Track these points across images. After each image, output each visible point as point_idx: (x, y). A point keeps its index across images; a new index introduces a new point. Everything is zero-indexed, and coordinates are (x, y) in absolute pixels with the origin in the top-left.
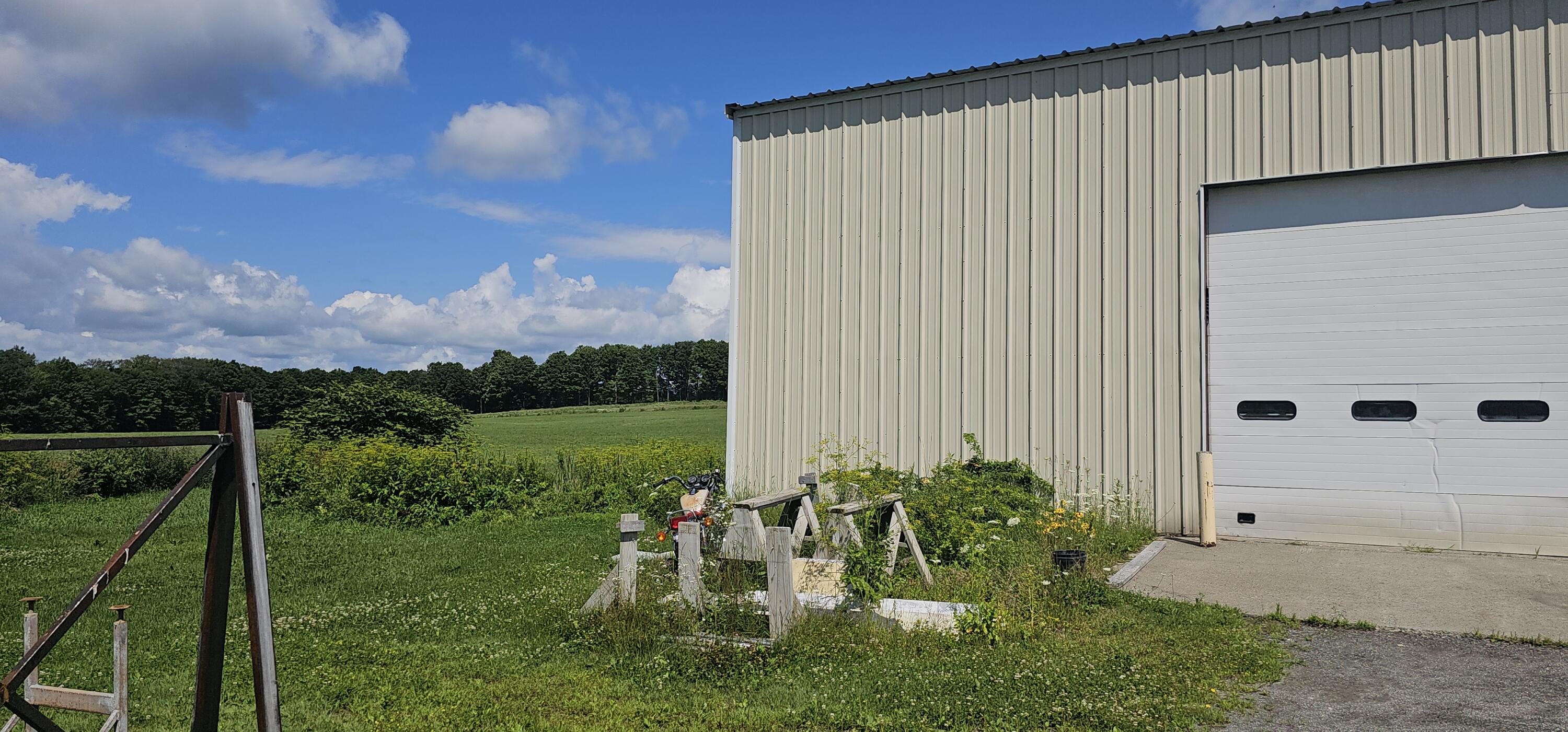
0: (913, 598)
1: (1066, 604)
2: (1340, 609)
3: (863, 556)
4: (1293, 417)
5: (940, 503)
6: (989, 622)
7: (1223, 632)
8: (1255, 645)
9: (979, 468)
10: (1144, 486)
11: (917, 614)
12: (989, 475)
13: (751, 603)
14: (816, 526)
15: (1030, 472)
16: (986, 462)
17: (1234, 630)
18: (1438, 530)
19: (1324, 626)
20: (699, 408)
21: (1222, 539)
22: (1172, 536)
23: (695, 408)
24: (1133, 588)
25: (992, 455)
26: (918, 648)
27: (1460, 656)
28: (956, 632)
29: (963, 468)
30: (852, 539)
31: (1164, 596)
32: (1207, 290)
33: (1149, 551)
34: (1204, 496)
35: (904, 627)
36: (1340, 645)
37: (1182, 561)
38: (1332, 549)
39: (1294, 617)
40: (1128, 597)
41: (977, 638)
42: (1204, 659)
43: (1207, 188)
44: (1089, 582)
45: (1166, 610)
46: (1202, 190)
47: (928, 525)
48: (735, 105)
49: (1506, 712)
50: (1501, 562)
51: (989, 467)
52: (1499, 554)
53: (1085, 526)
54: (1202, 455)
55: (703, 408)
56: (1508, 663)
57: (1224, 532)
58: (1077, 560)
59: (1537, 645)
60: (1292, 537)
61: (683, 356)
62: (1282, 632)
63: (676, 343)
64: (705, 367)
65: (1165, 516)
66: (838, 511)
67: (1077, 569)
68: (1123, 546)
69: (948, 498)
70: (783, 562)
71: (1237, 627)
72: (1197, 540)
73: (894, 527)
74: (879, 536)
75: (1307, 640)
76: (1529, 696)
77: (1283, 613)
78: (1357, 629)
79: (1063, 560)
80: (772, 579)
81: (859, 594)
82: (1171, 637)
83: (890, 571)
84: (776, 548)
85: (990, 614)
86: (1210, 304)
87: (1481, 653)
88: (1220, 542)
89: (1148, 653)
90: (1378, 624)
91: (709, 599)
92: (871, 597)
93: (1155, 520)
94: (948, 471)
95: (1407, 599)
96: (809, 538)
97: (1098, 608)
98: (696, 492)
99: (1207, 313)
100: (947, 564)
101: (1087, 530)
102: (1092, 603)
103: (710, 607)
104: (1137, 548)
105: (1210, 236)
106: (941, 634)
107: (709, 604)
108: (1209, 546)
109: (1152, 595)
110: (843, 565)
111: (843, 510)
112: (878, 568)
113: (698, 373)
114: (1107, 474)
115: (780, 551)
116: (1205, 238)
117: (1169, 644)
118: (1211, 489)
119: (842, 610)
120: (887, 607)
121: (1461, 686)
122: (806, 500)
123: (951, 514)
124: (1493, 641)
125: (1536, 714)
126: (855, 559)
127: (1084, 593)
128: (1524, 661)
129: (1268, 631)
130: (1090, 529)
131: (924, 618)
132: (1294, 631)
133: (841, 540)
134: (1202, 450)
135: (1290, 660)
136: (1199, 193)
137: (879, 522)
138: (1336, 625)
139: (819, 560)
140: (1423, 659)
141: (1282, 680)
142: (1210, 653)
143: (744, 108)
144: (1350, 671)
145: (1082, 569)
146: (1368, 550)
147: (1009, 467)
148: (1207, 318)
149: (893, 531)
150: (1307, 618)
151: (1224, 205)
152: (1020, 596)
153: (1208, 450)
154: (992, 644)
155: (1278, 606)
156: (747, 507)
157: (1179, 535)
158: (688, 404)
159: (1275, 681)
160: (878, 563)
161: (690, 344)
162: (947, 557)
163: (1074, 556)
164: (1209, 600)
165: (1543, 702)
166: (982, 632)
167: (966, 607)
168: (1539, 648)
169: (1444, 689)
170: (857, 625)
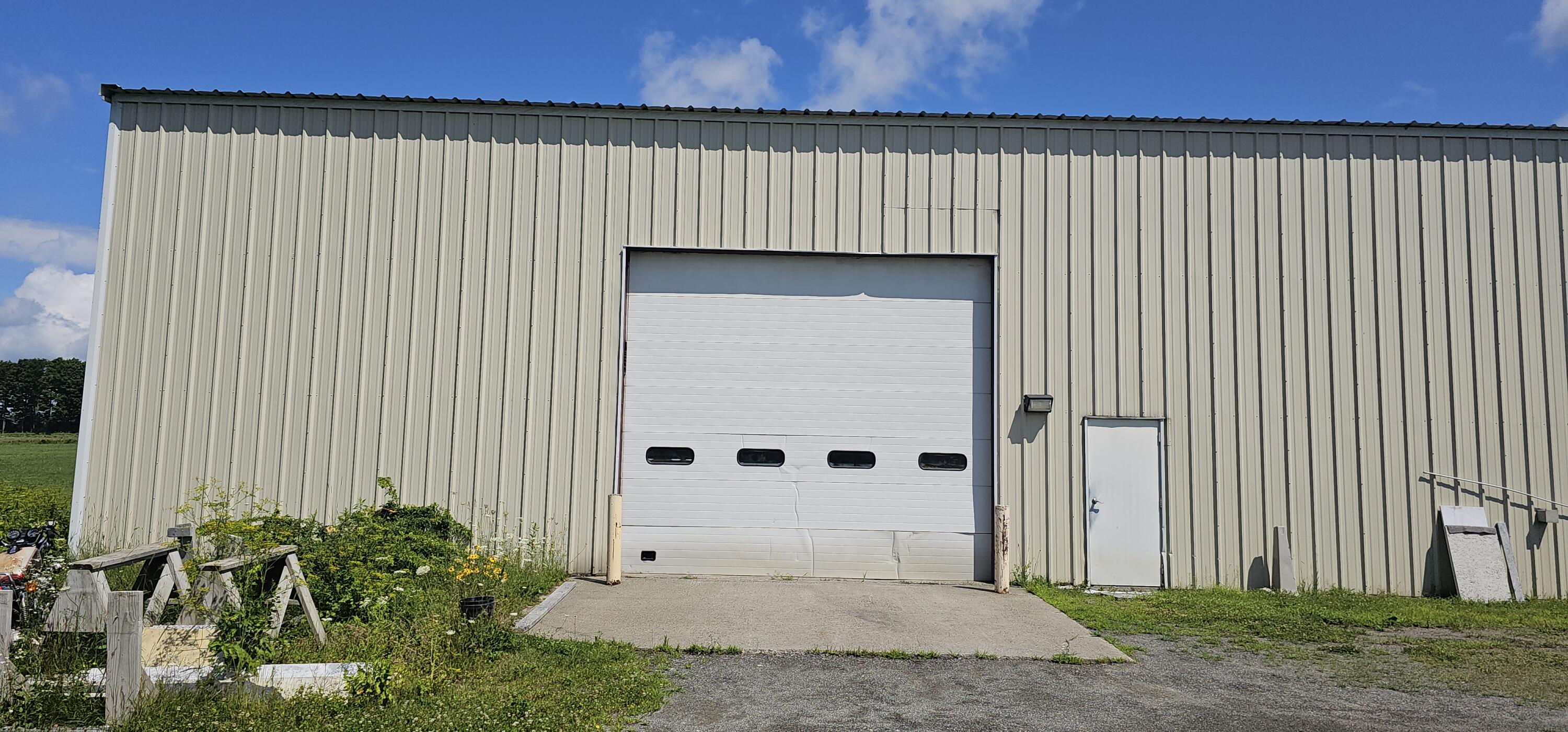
0: (299, 661)
1: (470, 653)
2: (715, 637)
3: (241, 619)
4: (691, 462)
5: (342, 554)
6: (383, 681)
7: (616, 667)
8: (642, 677)
9: (394, 514)
10: (559, 528)
11: (300, 679)
12: (403, 521)
13: (81, 685)
14: (184, 586)
15: (448, 517)
16: (402, 507)
17: (626, 664)
18: (797, 561)
19: (702, 653)
20: (49, 442)
21: (627, 577)
22: (583, 576)
23: (43, 442)
24: (538, 632)
25: (409, 500)
26: (298, 717)
27: (802, 671)
28: (345, 695)
29: (377, 514)
30: (229, 600)
31: (566, 637)
32: (625, 344)
33: (559, 592)
34: (612, 537)
35: (283, 695)
36: (713, 670)
37: (589, 600)
38: (716, 580)
39: (678, 647)
40: (533, 641)
41: (368, 699)
42: (596, 696)
43: (630, 250)
44: (495, 628)
45: (566, 651)
46: (624, 251)
47: (328, 578)
48: (115, 86)
49: (830, 716)
50: (839, 586)
51: (404, 513)
52: (838, 579)
53: (497, 571)
54: (613, 497)
55: (56, 442)
56: (836, 673)
57: (629, 569)
58: (485, 607)
59: (857, 656)
60: (685, 571)
61: (28, 376)
62: (667, 662)
63: (20, 361)
64: (62, 391)
65: (577, 558)
66: (212, 568)
67: (484, 616)
68: (533, 590)
69: (352, 548)
70: (130, 633)
71: (629, 662)
72: (604, 579)
73: (284, 584)
74: (263, 594)
75: (687, 668)
76: (848, 701)
77: (670, 644)
78: (728, 654)
79: (469, 608)
80: (113, 654)
81: (232, 663)
82: (568, 677)
83: (273, 633)
84: (121, 616)
85: (385, 671)
86: (627, 356)
87: (818, 667)
88: (624, 580)
89: (544, 695)
90: (744, 648)
91: (21, 684)
92: (246, 665)
93: (568, 561)
94: (358, 518)
95: (768, 623)
96: (173, 601)
97: (502, 654)
98: (18, 550)
99: (625, 364)
100: (346, 620)
101: (499, 575)
102: (496, 650)
103: (21, 694)
104: (547, 590)
105: (630, 294)
106: (327, 698)
107: (20, 690)
108: (614, 584)
109: (555, 637)
110: (213, 630)
111: (218, 567)
112: (259, 630)
113: (52, 399)
114: (525, 519)
115: (125, 620)
116: (626, 296)
117: (566, 684)
118: (619, 530)
119: (209, 682)
120: (265, 674)
121: (801, 697)
122: (175, 557)
123: (355, 565)
124: (827, 655)
125: (851, 716)
126: (229, 623)
127: (489, 640)
128: (847, 671)
129: (654, 663)
130: (502, 574)
131: (308, 682)
132: (677, 661)
133: (214, 601)
134: (613, 493)
135: (671, 689)
136: (621, 254)
137: (263, 579)
138: (712, 652)
139: (182, 627)
140: (775, 676)
141: (662, 708)
142: (602, 689)
143: (127, 92)
144: (718, 693)
145: (489, 615)
146: (744, 579)
147: (427, 512)
148: (624, 369)
149: (279, 589)
150: (689, 647)
151: (641, 265)
152: (423, 648)
153: (619, 492)
154: (384, 704)
155: (666, 638)
156: (89, 567)
157: (587, 576)
158: (32, 437)
159: (655, 711)
160: (258, 625)
161: (41, 363)
162: (346, 613)
163: (481, 603)
164: (606, 637)
165: (857, 705)
166: (374, 692)
167: (359, 666)
168: (859, 659)
169: (788, 701)
170: (224, 699)
